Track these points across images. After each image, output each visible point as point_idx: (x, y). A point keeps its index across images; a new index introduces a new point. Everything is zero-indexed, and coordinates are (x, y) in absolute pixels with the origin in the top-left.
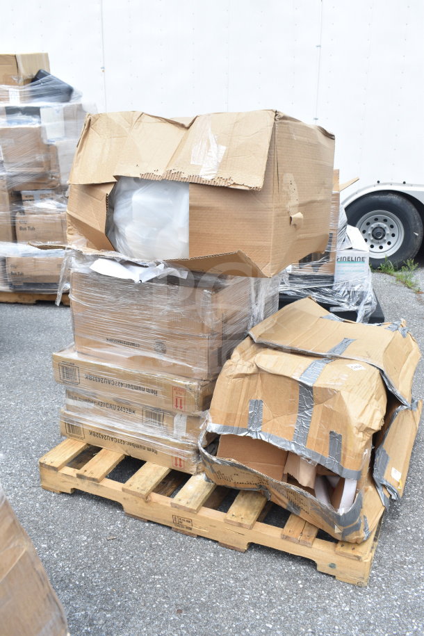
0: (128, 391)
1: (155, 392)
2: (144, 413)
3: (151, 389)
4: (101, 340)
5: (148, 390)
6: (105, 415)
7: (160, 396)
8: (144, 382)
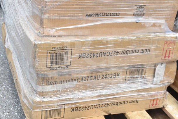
0: (123, 57)
1: (148, 51)
2: (128, 73)
3: (145, 49)
4: (81, 18)
5: (142, 51)
6: (89, 88)
7: (153, 52)
8: (140, 44)
